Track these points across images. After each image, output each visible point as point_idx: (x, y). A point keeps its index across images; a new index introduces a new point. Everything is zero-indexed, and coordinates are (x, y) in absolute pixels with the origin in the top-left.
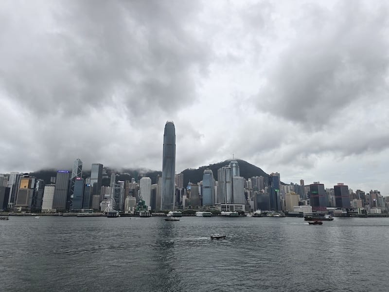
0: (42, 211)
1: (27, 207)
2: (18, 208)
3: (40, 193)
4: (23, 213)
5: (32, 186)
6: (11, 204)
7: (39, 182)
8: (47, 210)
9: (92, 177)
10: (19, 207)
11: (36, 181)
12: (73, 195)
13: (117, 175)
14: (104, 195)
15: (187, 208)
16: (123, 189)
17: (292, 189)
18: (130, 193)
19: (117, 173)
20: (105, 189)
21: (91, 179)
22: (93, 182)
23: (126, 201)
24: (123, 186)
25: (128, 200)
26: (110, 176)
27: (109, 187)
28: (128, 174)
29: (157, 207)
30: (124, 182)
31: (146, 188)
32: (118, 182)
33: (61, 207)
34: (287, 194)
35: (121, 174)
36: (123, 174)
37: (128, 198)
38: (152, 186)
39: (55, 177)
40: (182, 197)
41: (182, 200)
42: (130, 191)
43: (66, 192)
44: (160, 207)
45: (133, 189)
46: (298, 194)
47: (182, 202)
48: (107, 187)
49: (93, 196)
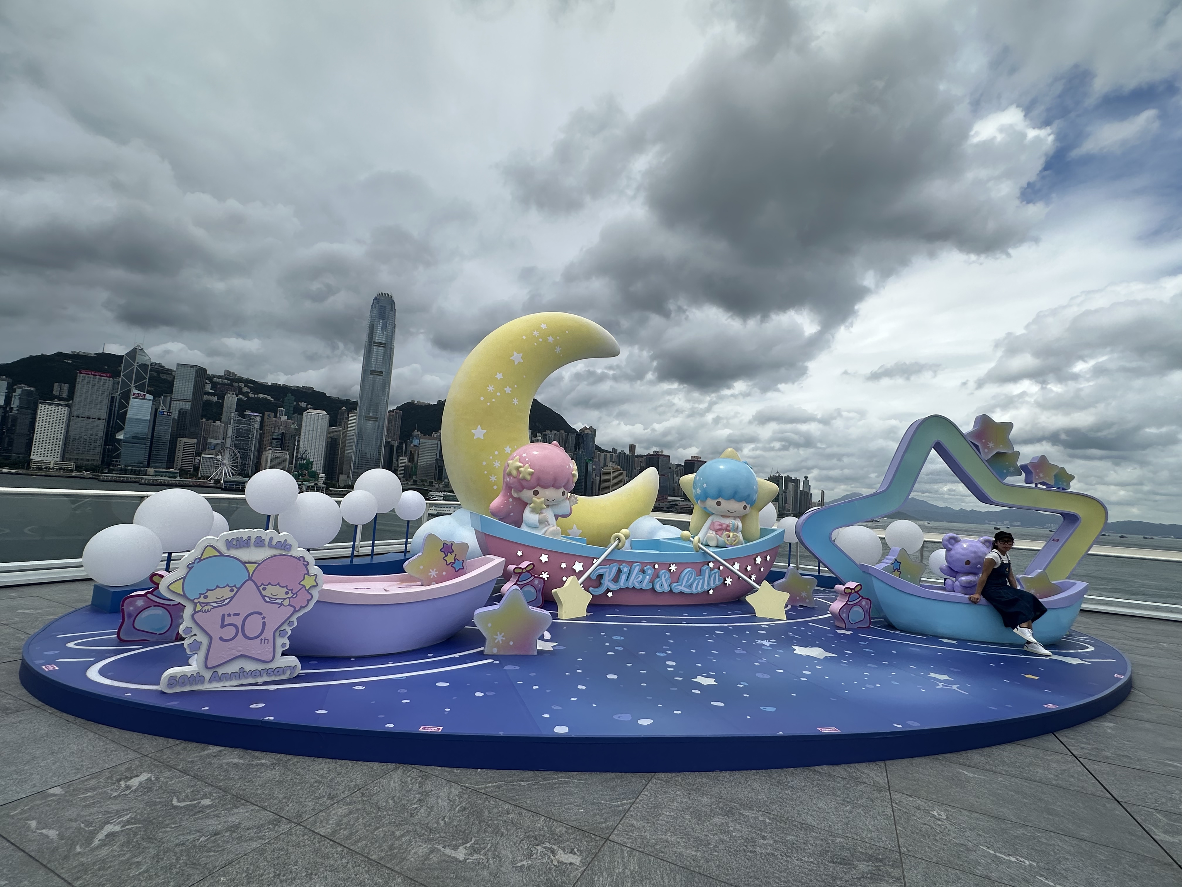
0: (33, 465)
3: (23, 421)
7: (19, 391)
8: (49, 463)
9: (175, 395)
11: (11, 390)
12: (123, 432)
13: (241, 396)
14: (205, 439)
15: (409, 483)
16: (257, 431)
17: (614, 460)
18: (274, 442)
19: (240, 392)
20: (208, 427)
21: (171, 398)
22: (177, 406)
23: (264, 457)
24: (257, 423)
25: (270, 456)
26: (222, 397)
27: (218, 422)
28: (269, 398)
29: (342, 477)
30: (261, 415)
31: (315, 432)
32: (245, 413)
33: (88, 460)
34: (605, 468)
35: (251, 395)
36: (256, 396)
37: (271, 451)
38: (328, 431)
39: (67, 385)
40: (397, 460)
41: (398, 466)
42: (274, 437)
43: (102, 424)
44: (348, 477)
45: (281, 431)
46: (624, 470)
47: (397, 470)
48: (214, 422)
49: (179, 439)
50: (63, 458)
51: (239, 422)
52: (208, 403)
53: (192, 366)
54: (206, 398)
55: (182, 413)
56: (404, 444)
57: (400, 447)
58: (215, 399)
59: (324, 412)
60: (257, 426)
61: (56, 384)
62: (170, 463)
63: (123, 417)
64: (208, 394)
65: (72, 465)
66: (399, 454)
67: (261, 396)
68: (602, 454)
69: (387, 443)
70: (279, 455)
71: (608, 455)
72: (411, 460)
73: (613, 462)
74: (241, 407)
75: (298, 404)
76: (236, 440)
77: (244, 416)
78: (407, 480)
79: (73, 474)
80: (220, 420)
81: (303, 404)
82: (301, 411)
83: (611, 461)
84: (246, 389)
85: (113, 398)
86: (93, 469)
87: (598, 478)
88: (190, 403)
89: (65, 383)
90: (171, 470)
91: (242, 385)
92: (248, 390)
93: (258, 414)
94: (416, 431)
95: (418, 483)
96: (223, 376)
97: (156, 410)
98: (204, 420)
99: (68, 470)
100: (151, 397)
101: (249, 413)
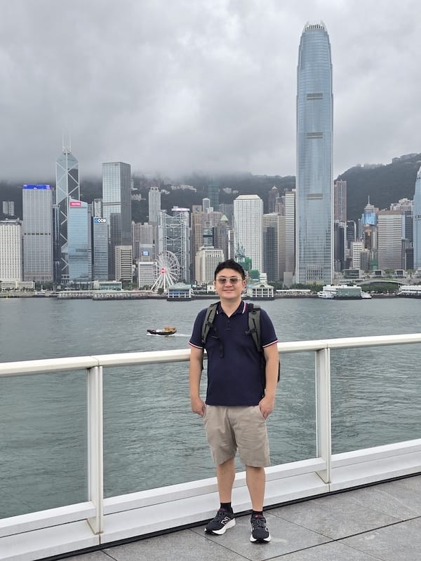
0: (3, 287)
9: (105, 200)
12: (66, 245)
13: (164, 191)
14: (137, 244)
15: (371, 276)
16: (187, 229)
18: (206, 239)
20: (138, 231)
21: (102, 203)
22: (108, 211)
24: (186, 219)
25: (204, 256)
26: (145, 195)
27: (146, 224)
28: (192, 188)
29: (287, 275)
30: (189, 210)
31: (249, 223)
33: (43, 278)
36: (178, 188)
37: (204, 251)
38: (264, 219)
40: (349, 247)
41: (351, 255)
42: (205, 234)
43: (49, 238)
44: (294, 274)
47: (351, 259)
48: (143, 224)
49: (116, 247)
50: (24, 278)
51: (168, 221)
53: (116, 164)
54: (133, 197)
55: (114, 218)
56: (355, 225)
57: (350, 230)
58: (139, 197)
59: (256, 196)
60: (186, 223)
61: (4, 202)
62: (111, 274)
63: (64, 230)
64: (134, 193)
65: (32, 286)
66: (350, 240)
67: (184, 187)
69: (336, 225)
70: (213, 255)
72: (368, 244)
74: (167, 204)
75: (222, 191)
76: (168, 242)
77: (171, 213)
78: (367, 272)
79: (36, 293)
80: (147, 221)
82: (230, 200)
85: (54, 210)
86: (49, 287)
88: (120, 206)
89: (11, 201)
90: (114, 282)
93: (185, 209)
94: (369, 205)
95: (382, 275)
97: (92, 218)
98: (133, 223)
99: (30, 289)
100: (85, 204)
101: (176, 209)
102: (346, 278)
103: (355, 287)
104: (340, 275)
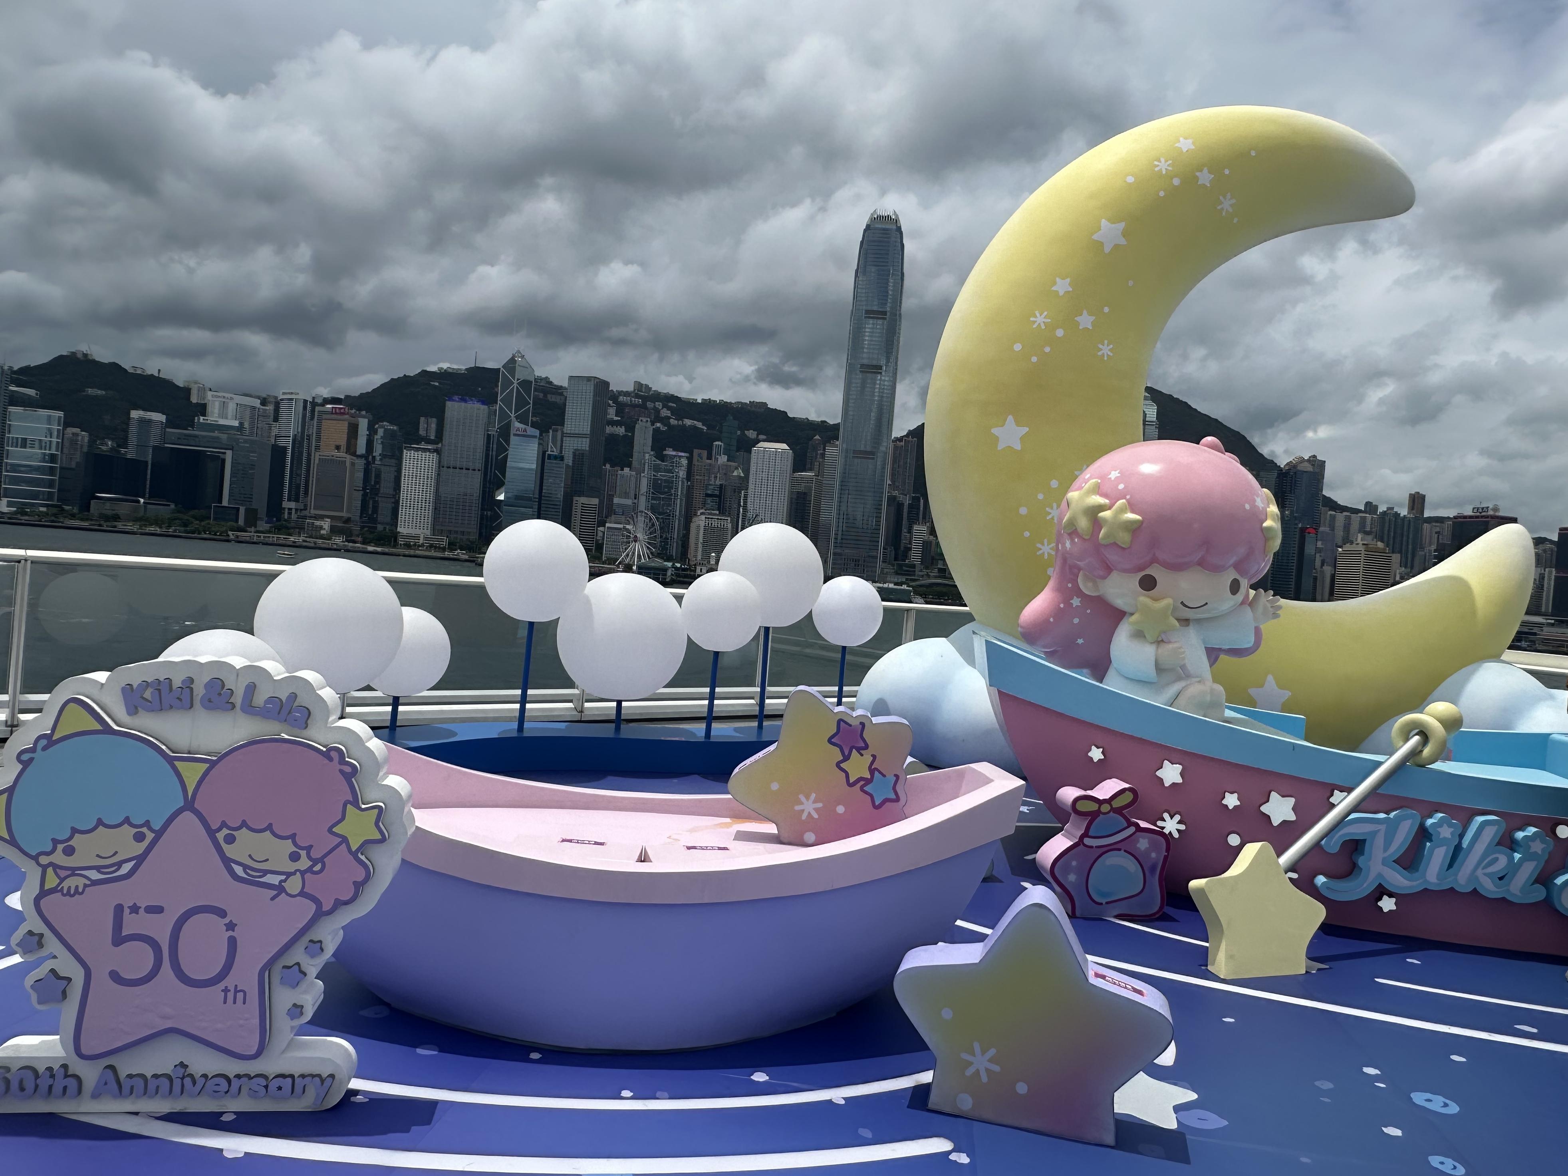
0: (401, 541)
1: (348, 520)
2: (317, 523)
3: (387, 476)
4: (338, 540)
5: (361, 449)
6: (292, 505)
7: (381, 432)
8: (418, 538)
9: (567, 428)
10: (321, 517)
11: (372, 430)
12: (503, 489)
13: (658, 425)
14: (611, 498)
15: (932, 574)
16: (683, 482)
17: (1368, 529)
18: (709, 500)
19: (657, 418)
20: (614, 477)
21: (563, 433)
22: (571, 446)
23: (693, 526)
24: (683, 468)
25: (702, 524)
26: (631, 428)
27: (627, 470)
28: (699, 425)
30: (688, 455)
31: (771, 483)
32: (665, 453)
33: (463, 533)
34: (1348, 547)
35: (673, 422)
36: (680, 423)
37: (703, 517)
38: (794, 482)
39: (434, 420)
40: (910, 531)
41: (910, 543)
42: (709, 492)
43: (477, 478)
45: (718, 482)
46: (1393, 552)
47: (910, 549)
48: (622, 470)
49: (575, 498)
50: (434, 531)
51: (657, 469)
52: (612, 439)
53: (589, 379)
54: (609, 430)
55: (578, 456)
56: (922, 501)
57: (914, 507)
58: (621, 431)
59: (785, 446)
60: (682, 474)
61: (422, 419)
63: (502, 466)
64: (612, 423)
65: (444, 542)
66: (913, 520)
67: (688, 422)
68: (1340, 517)
69: (892, 499)
70: (715, 523)
71: (1355, 518)
73: (1367, 533)
74: (660, 443)
75: (743, 434)
76: (653, 499)
77: (662, 458)
78: (927, 568)
79: (447, 554)
80: (629, 465)
81: (752, 434)
82: (747, 446)
83: (1362, 530)
84: (665, 413)
85: (489, 436)
86: (470, 547)
87: (1328, 570)
88: (588, 440)
89: (432, 417)
91: (659, 405)
92: (668, 413)
93: (683, 454)
96: (632, 392)
97: (544, 453)
98: (608, 466)
99: (439, 548)
100: (537, 432)
101: (670, 452)
102: (897, 573)
103: (904, 587)
104: (889, 569)
